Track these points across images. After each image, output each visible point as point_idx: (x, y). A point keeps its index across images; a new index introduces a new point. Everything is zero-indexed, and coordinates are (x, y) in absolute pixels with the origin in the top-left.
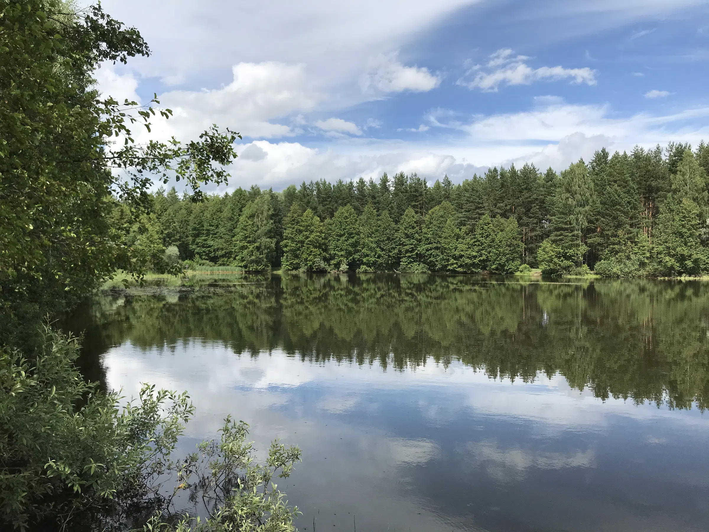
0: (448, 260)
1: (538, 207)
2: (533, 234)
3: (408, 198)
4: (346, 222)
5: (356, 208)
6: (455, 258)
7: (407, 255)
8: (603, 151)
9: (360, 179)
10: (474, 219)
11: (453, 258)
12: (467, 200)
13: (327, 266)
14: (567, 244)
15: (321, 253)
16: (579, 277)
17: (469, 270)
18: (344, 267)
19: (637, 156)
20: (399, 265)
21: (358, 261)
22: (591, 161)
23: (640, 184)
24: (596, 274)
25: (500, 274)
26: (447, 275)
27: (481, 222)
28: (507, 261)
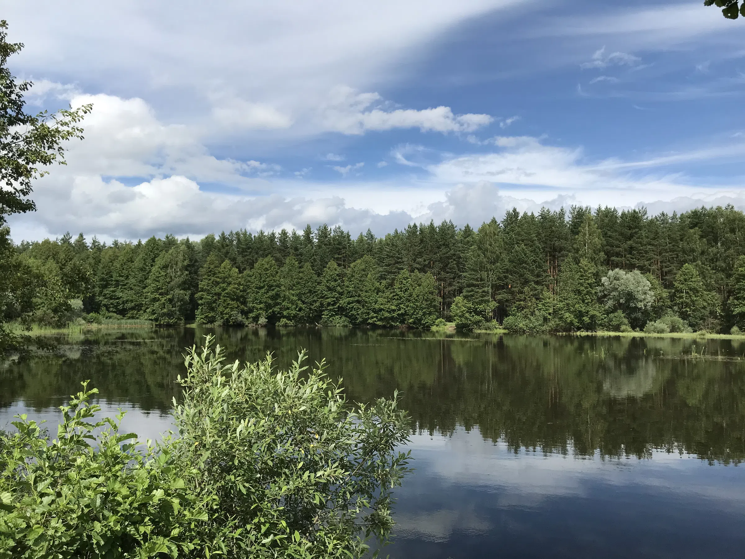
0: (368, 314)
1: (455, 262)
2: (450, 289)
3: (331, 251)
4: (266, 274)
5: (277, 260)
6: (375, 311)
7: (329, 308)
8: (515, 210)
9: (283, 230)
10: (394, 273)
11: (373, 312)
12: (387, 255)
13: (245, 320)
14: (478, 300)
15: (238, 306)
16: (488, 332)
17: (388, 323)
18: (263, 320)
19: (544, 216)
20: (321, 318)
21: (278, 314)
22: (503, 220)
23: (546, 243)
24: (505, 329)
25: (417, 328)
26: (368, 328)
27: (400, 276)
28: (423, 315)
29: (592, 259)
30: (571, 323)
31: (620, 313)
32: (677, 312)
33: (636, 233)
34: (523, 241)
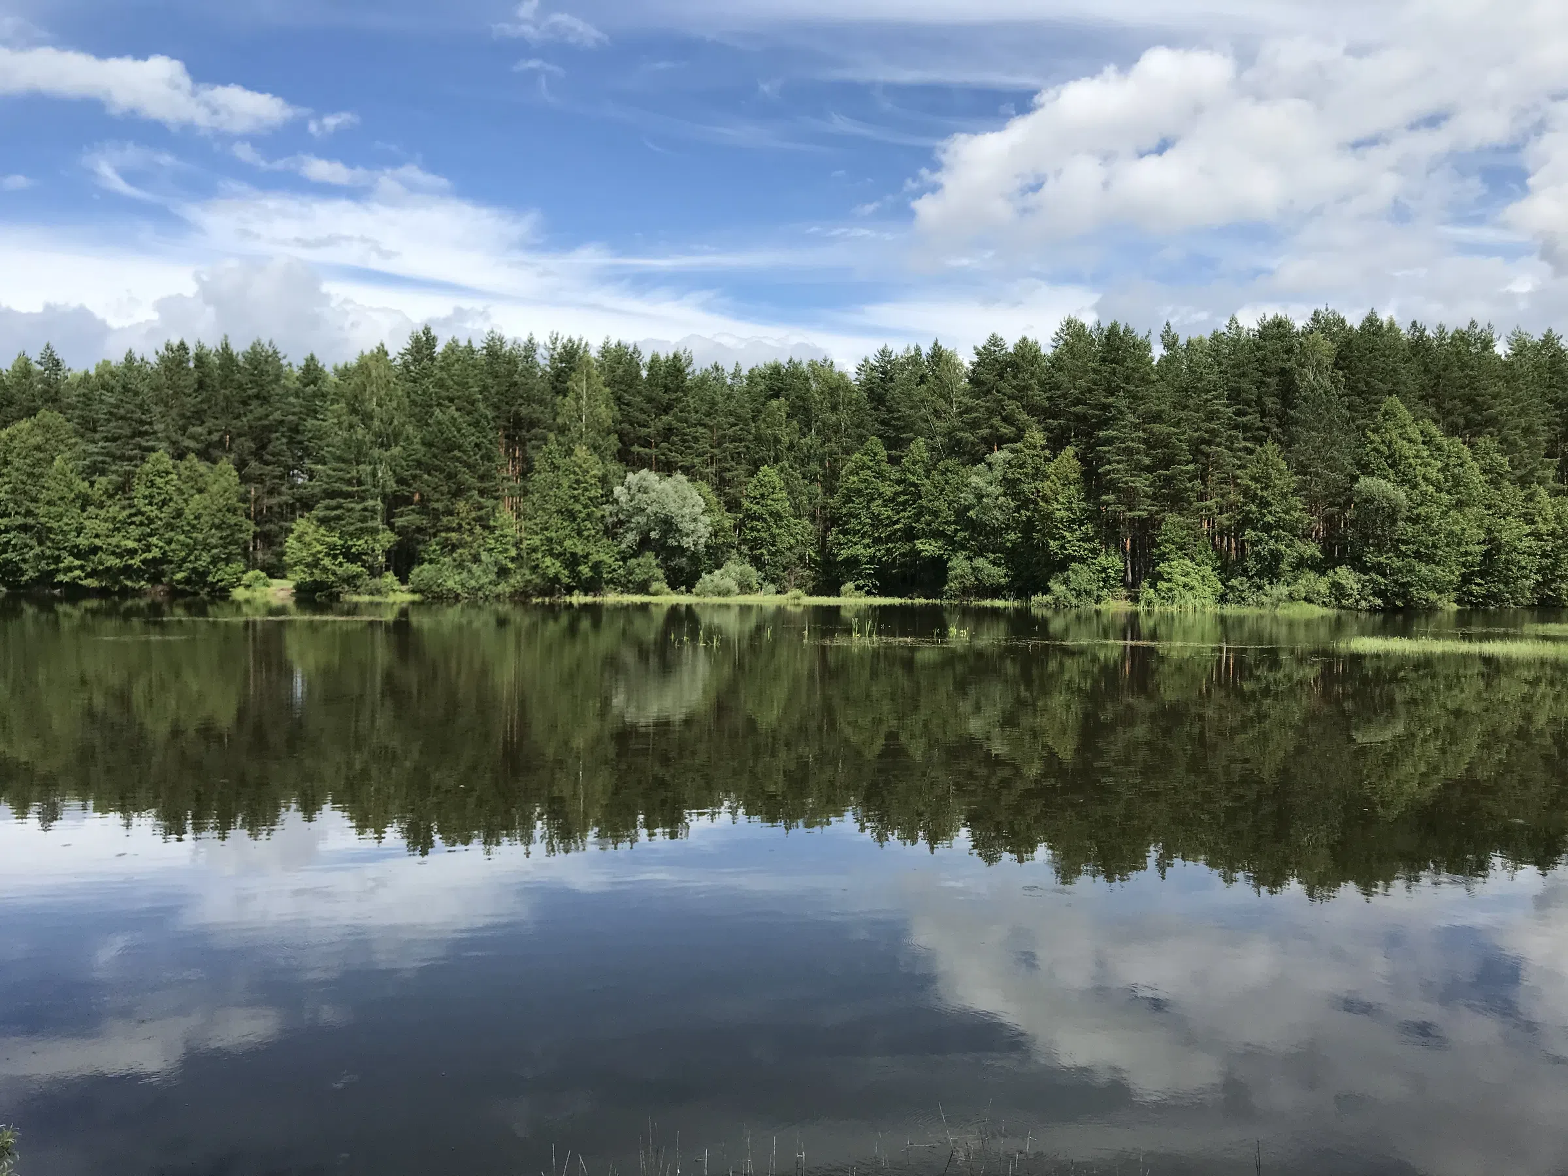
0: (58, 559)
1: (284, 440)
2: (274, 501)
6: (77, 552)
8: (427, 331)
10: (130, 459)
11: (71, 554)
12: (110, 413)
14: (352, 528)
16: (377, 599)
17: (115, 583)
19: (494, 352)
22: (403, 351)
23: (499, 408)
24: (413, 592)
25: (196, 594)
26: (54, 597)
27: (147, 467)
28: (212, 562)
29: (595, 448)
30: (556, 579)
31: (649, 558)
32: (746, 555)
33: (678, 400)
34: (451, 400)
